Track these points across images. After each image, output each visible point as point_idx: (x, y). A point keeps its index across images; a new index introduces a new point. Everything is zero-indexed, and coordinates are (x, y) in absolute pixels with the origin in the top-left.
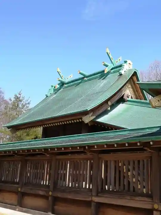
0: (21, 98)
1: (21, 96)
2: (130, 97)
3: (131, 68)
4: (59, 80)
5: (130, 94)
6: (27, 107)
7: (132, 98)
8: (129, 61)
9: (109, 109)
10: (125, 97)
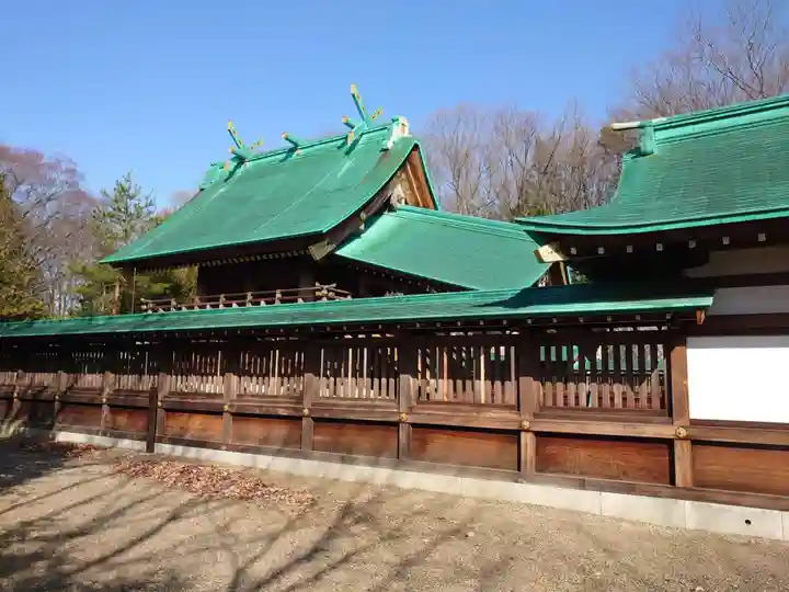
0: (132, 192)
1: (132, 186)
2: (403, 201)
3: (406, 135)
4: (233, 153)
5: (403, 195)
6: (150, 213)
7: (406, 203)
8: (402, 120)
9: (362, 227)
10: (393, 201)
